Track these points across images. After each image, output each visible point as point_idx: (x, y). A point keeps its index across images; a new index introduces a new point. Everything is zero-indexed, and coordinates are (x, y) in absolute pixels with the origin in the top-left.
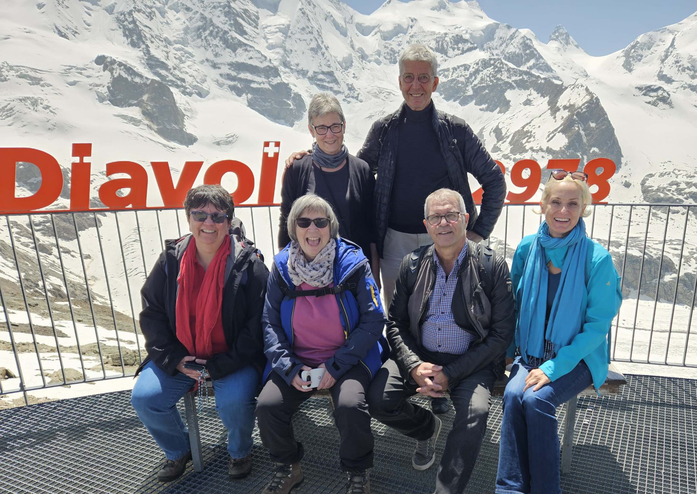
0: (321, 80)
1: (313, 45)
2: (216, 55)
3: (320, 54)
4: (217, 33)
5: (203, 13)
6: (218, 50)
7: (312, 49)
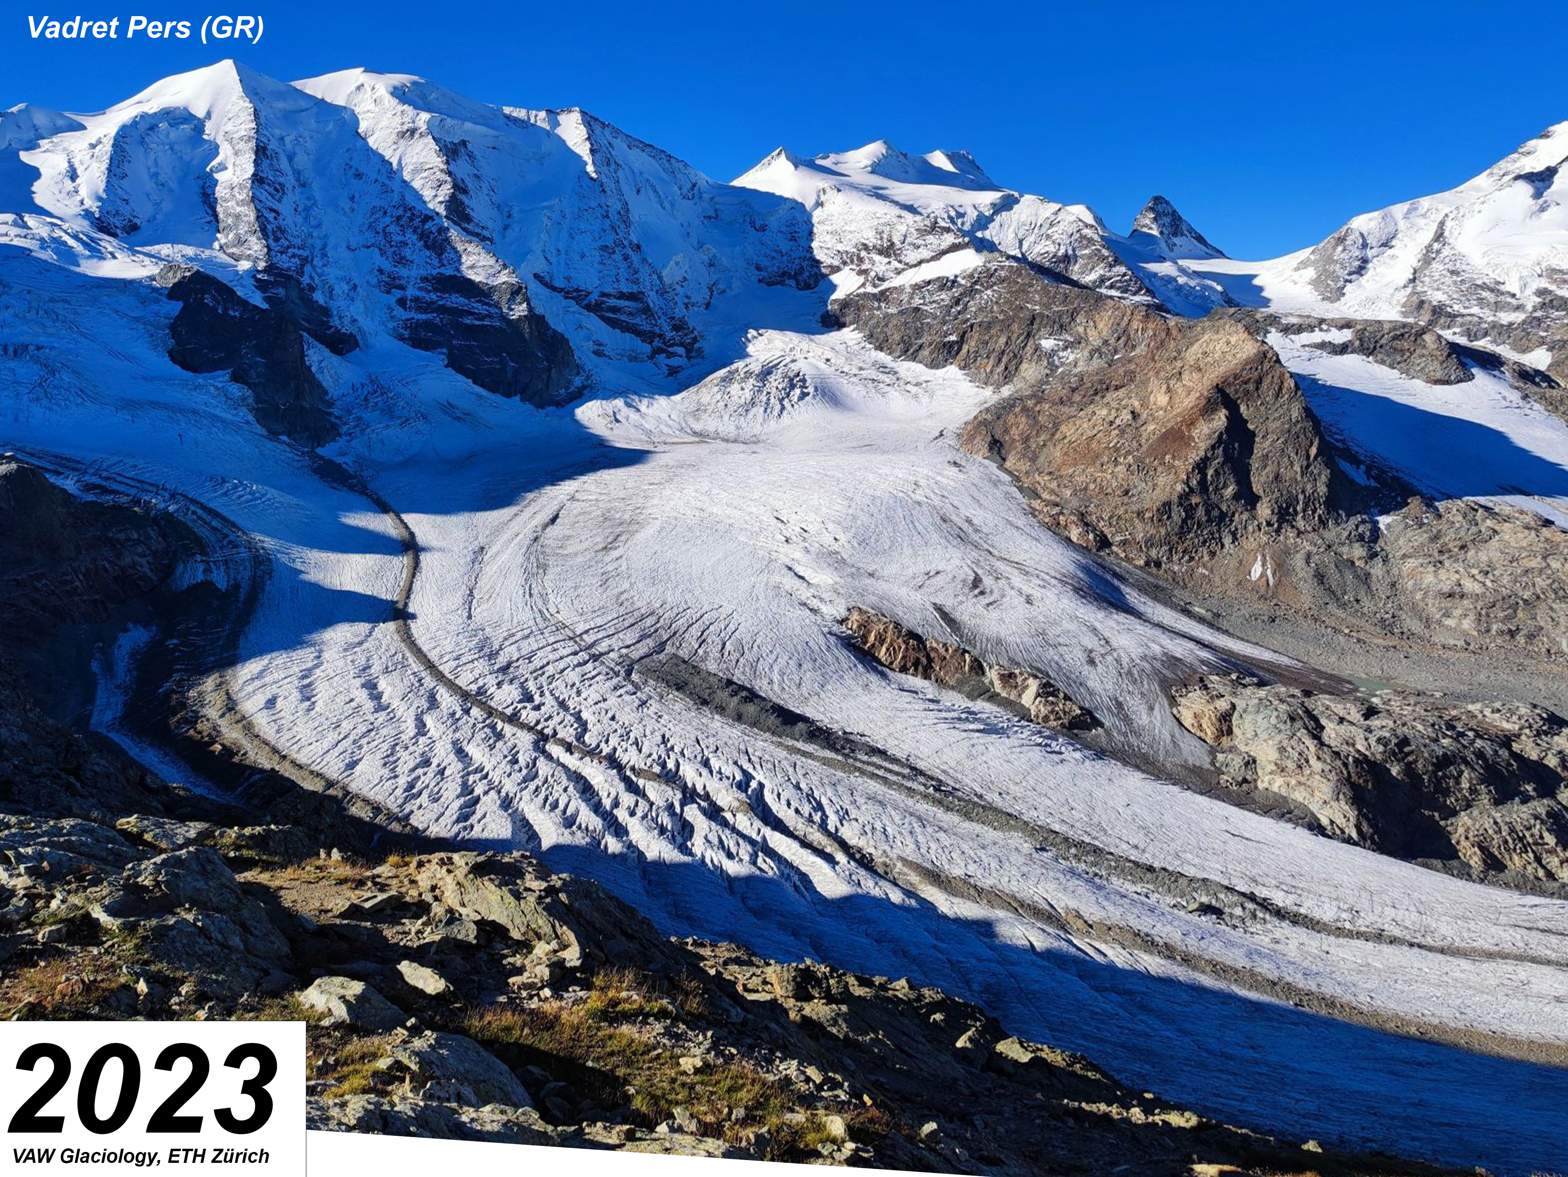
0: (615, 310)
1: (609, 239)
2: (401, 261)
3: (618, 257)
4: (411, 219)
5: (387, 182)
6: (407, 252)
7: (604, 248)
